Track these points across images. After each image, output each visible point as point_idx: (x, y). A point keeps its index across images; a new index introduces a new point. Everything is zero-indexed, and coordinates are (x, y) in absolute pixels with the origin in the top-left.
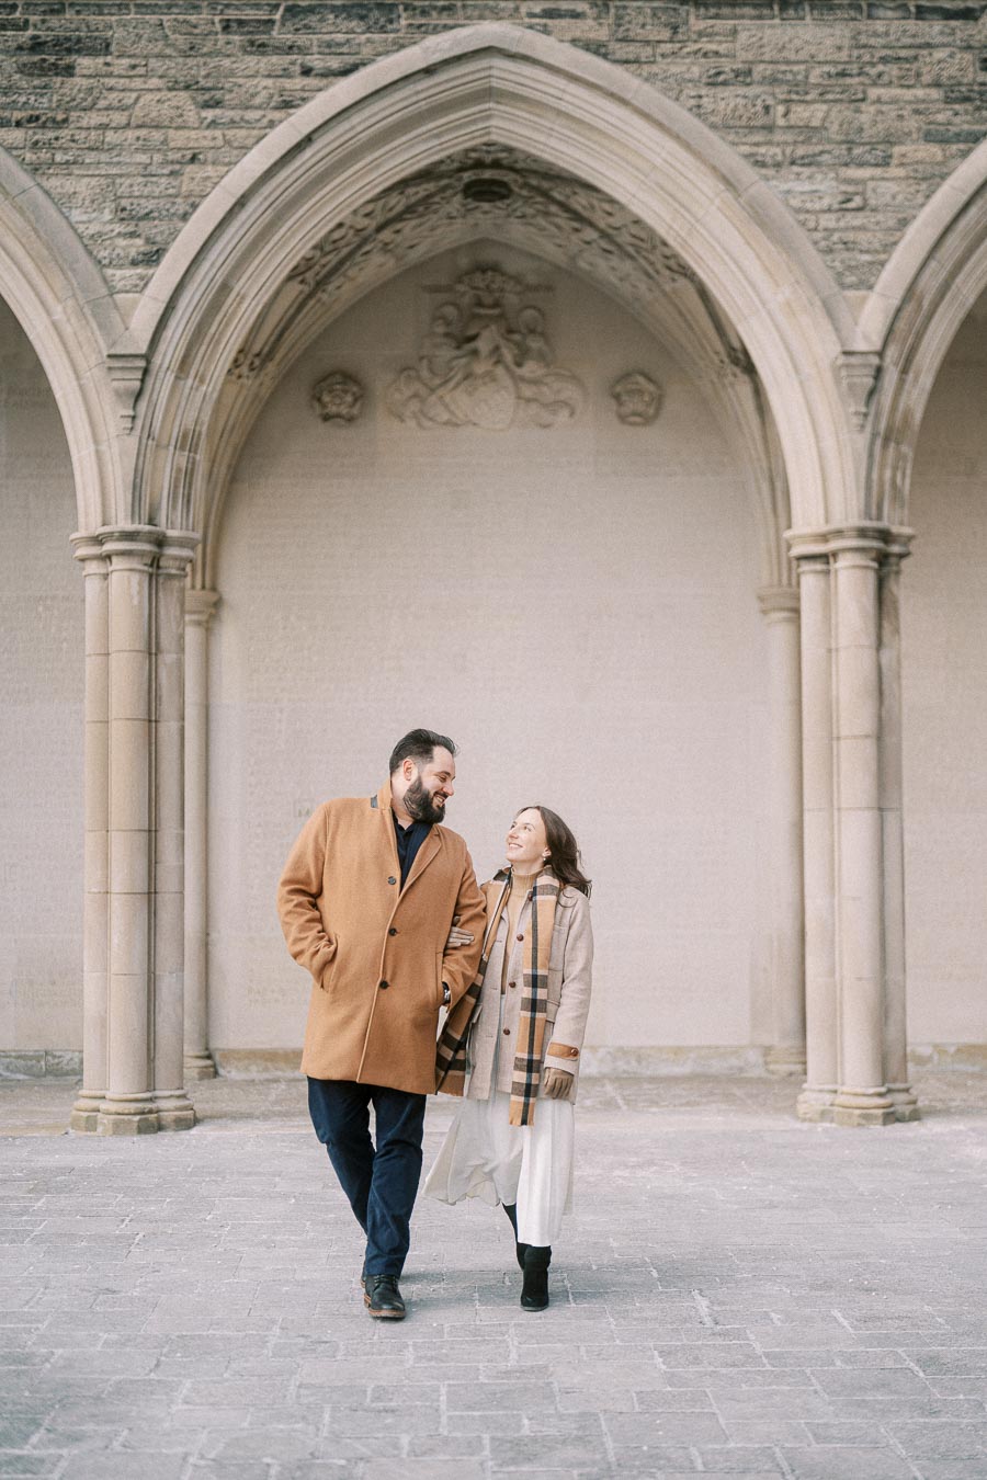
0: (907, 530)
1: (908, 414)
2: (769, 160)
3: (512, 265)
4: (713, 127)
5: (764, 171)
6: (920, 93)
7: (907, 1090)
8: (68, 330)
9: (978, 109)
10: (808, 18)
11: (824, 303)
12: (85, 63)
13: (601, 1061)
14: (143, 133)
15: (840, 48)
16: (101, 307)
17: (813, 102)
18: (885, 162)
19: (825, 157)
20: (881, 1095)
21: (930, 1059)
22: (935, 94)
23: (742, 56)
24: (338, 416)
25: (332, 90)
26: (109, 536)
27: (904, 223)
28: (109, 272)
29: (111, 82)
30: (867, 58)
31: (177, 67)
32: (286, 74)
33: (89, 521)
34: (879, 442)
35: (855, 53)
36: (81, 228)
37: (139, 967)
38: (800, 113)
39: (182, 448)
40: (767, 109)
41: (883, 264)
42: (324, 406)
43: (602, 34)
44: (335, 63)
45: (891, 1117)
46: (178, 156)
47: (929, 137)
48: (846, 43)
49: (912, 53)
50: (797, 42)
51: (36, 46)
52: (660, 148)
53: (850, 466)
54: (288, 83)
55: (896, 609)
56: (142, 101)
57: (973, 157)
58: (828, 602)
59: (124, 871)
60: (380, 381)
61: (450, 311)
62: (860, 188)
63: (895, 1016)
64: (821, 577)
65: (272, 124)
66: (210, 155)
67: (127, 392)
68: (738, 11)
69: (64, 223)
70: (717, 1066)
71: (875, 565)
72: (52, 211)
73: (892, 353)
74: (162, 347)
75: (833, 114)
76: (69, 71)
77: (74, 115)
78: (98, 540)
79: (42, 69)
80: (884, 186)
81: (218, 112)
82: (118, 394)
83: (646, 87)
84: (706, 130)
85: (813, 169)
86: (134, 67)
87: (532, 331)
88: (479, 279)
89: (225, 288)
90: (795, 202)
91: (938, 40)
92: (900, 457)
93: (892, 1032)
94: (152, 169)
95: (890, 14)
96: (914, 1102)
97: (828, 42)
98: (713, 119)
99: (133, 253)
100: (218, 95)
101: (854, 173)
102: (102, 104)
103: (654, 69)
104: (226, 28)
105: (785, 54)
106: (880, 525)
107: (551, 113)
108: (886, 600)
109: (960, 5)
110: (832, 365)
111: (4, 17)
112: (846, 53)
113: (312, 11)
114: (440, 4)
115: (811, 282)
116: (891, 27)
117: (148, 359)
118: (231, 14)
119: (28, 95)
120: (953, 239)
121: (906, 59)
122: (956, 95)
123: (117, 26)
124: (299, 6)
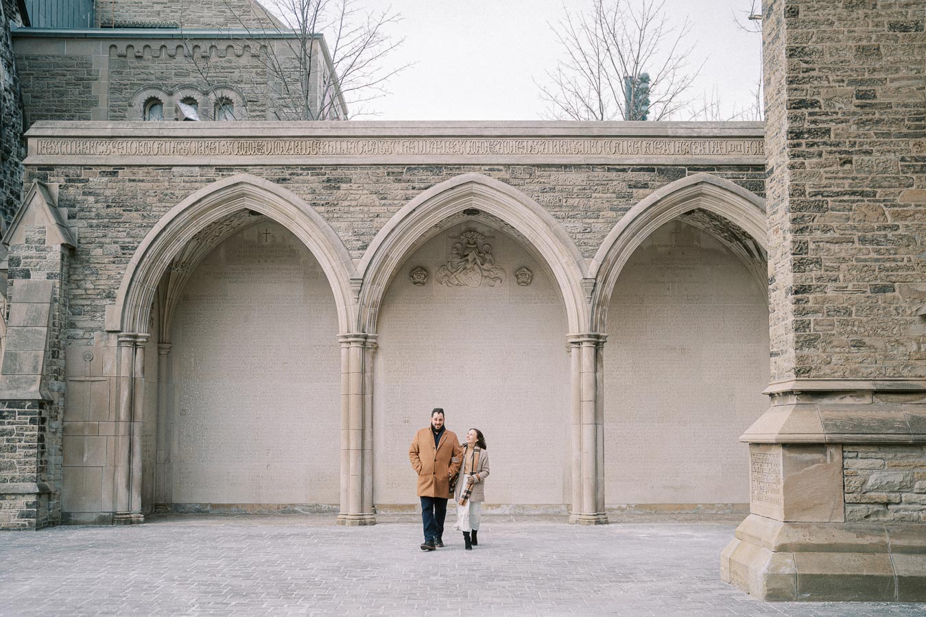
0: (605, 334)
1: (605, 297)
2: (561, 217)
3: (480, 229)
4: (543, 206)
5: (559, 220)
6: (609, 195)
7: (604, 514)
8: (337, 271)
9: (627, 200)
10: (573, 172)
11: (578, 264)
12: (343, 186)
13: (511, 509)
14: (361, 208)
15: (583, 181)
16: (348, 264)
17: (575, 198)
18: (598, 217)
19: (579, 215)
20: (594, 515)
21: (626, 509)
22: (614, 195)
23: (552, 183)
24: (419, 283)
25: (421, 194)
26: (351, 336)
27: (604, 237)
28: (351, 252)
29: (352, 192)
30: (592, 184)
31: (373, 187)
32: (407, 189)
33: (343, 330)
34: (596, 306)
35: (588, 182)
36: (342, 238)
37: (359, 473)
38: (570, 202)
39: (373, 307)
40: (560, 200)
41: (597, 250)
42: (414, 279)
43: (508, 176)
44: (423, 186)
45: (598, 522)
46: (373, 215)
47: (612, 209)
48: (585, 179)
49: (606, 182)
50: (570, 179)
51: (329, 180)
52: (526, 212)
53: (586, 315)
54: (408, 192)
55: (602, 360)
56: (361, 198)
57: (625, 216)
58: (580, 357)
59: (354, 443)
60: (433, 270)
61: (458, 245)
62: (590, 226)
63: (600, 490)
64: (577, 349)
65: (402, 205)
66: (383, 215)
67: (356, 291)
68: (551, 169)
69: (337, 237)
70: (551, 511)
71: (595, 346)
72: (334, 234)
73: (599, 278)
74: (367, 276)
75: (581, 201)
76: (339, 188)
77: (340, 202)
78: (346, 337)
79: (330, 188)
80: (597, 225)
81: (386, 201)
82: (353, 291)
83: (522, 194)
84: (540, 207)
85: (575, 219)
86: (359, 187)
87: (487, 253)
88: (469, 235)
89: (387, 256)
90: (569, 230)
91: (616, 178)
92: (604, 310)
93: (599, 496)
94: (365, 219)
95: (599, 170)
96: (607, 518)
97: (580, 179)
98: (542, 203)
99: (358, 246)
100: (385, 196)
101: (587, 221)
102: (349, 198)
103: (524, 187)
104: (388, 174)
105: (566, 182)
106: (594, 333)
107: (492, 201)
108: (599, 357)
109: (622, 167)
110: (580, 282)
111: (318, 171)
112: (585, 182)
113: (415, 169)
114: (456, 166)
115: (574, 257)
116: (599, 174)
117: (363, 280)
118: (390, 170)
119: (326, 196)
120: (619, 242)
121: (604, 184)
122: (620, 196)
123: (354, 174)
124: (411, 168)
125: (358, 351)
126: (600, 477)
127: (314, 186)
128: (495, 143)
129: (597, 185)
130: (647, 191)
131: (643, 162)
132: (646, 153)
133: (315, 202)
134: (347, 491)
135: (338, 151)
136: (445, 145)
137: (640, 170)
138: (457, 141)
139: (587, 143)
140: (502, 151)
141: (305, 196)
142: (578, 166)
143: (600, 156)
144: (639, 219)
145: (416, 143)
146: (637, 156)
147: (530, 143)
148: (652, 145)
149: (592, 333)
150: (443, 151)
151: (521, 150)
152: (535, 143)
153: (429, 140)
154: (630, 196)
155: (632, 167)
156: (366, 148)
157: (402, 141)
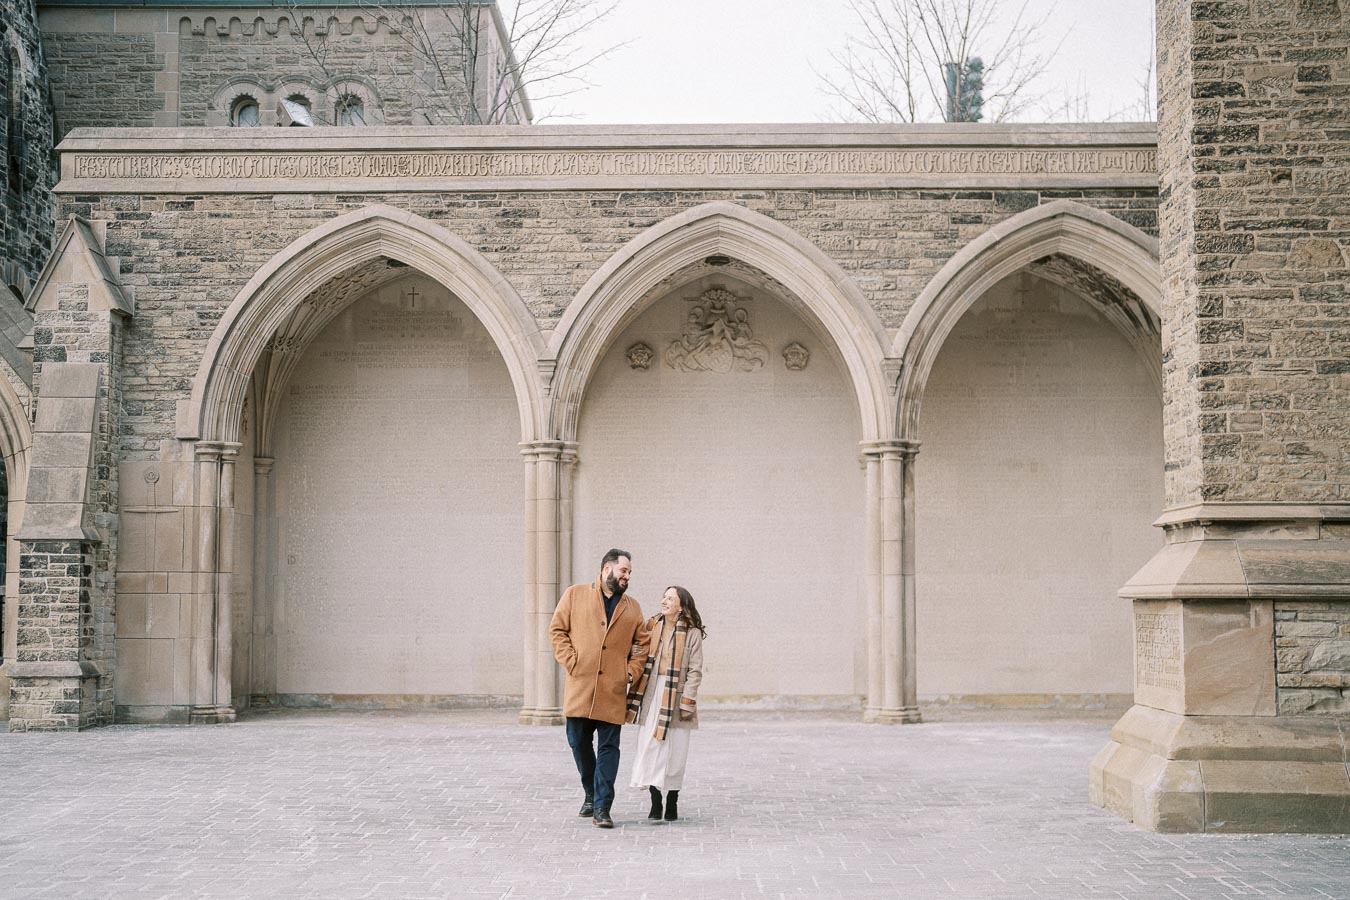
0: (917, 442)
1: (918, 387)
2: (851, 267)
3: (730, 286)
4: (824, 250)
5: (848, 271)
6: (922, 234)
7: (916, 709)
8: (518, 347)
9: (950, 242)
10: (870, 199)
11: (876, 336)
12: (527, 222)
13: (777, 702)
14: (554, 254)
15: (884, 213)
16: (535, 338)
17: (872, 238)
18: (906, 267)
19: (877, 265)
21: (948, 701)
22: (930, 234)
23: (838, 216)
24: (640, 366)
25: (643, 234)
26: (538, 445)
27: (915, 296)
28: (538, 320)
29: (540, 230)
30: (897, 218)
31: (571, 224)
32: (622, 226)
33: (527, 436)
34: (903, 400)
35: (892, 215)
36: (525, 300)
38: (865, 244)
39: (572, 401)
40: (850, 242)
41: (905, 316)
42: (633, 361)
43: (772, 207)
44: (645, 221)
45: (906, 721)
46: (571, 265)
47: (927, 255)
48: (888, 210)
49: (920, 215)
50: (864, 210)
51: (505, 214)
53: (888, 413)
54: (623, 230)
55: (912, 479)
56: (554, 240)
57: (947, 264)
58: (879, 475)
59: (545, 604)
60: (662, 347)
61: (699, 311)
62: (894, 280)
63: (910, 673)
64: (876, 464)
65: (615, 250)
66: (586, 265)
68: (836, 195)
69: (517, 297)
70: (836, 705)
71: (901, 459)
72: (513, 292)
73: (908, 358)
74: (563, 355)
75: (881, 244)
76: (520, 225)
77: (522, 246)
78: (532, 446)
79: (507, 225)
80: (905, 279)
81: (590, 244)
82: (542, 378)
83: (793, 232)
84: (820, 251)
85: (871, 270)
86: (551, 223)
87: (741, 321)
89: (592, 325)
90: (863, 287)
91: (932, 209)
92: (914, 406)
93: (909, 682)
94: (559, 271)
95: (908, 196)
96: (920, 715)
97: (879, 210)
98: (824, 247)
99: (550, 311)
100: (590, 236)
101: (891, 272)
102: (536, 241)
103: (796, 223)
104: (594, 205)
105: (858, 215)
106: (903, 440)
107: (747, 242)
108: (907, 475)
109: (942, 192)
110: (880, 364)
111: (489, 200)
112: (887, 215)
113: (634, 196)
114: (695, 192)
115: (870, 325)
116: (909, 202)
118: (596, 198)
119: (501, 237)
120: (938, 304)
121: (916, 218)
122: (939, 235)
123: (543, 204)
124: (628, 194)
125: (550, 467)
126: (909, 655)
127: (482, 222)
128: (753, 157)
129: (906, 218)
130: (980, 227)
131: (974, 184)
132: (978, 171)
133: (485, 245)
134: (534, 675)
135: (520, 170)
136: (678, 159)
137: (970, 196)
138: (696, 155)
139: (891, 155)
140: (763, 168)
141: (470, 237)
142: (877, 191)
143: (909, 175)
144: (968, 270)
145: (635, 157)
146: (965, 175)
147: (805, 156)
148: (987, 158)
149: (897, 440)
150: (675, 170)
151: (791, 167)
152: (813, 157)
153: (653, 155)
154: (955, 235)
155: (957, 192)
156: (560, 166)
157: (613, 154)
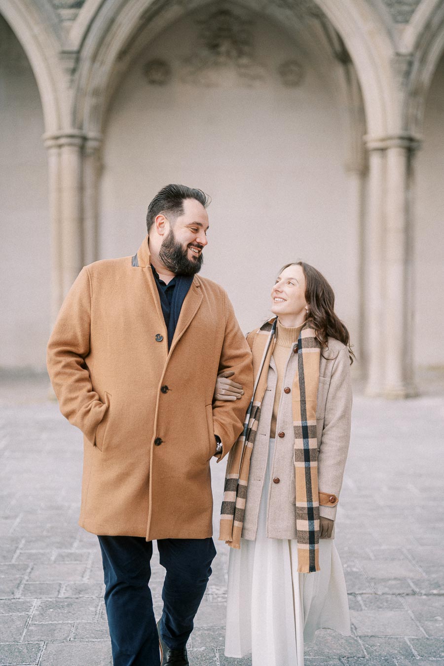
0: (421, 138)
1: (422, 83)
8: (41, 39)
11: (388, 31)
20: (403, 386)
24: (157, 81)
26: (62, 136)
28: (59, 11)
33: (52, 128)
34: (410, 96)
39: (95, 95)
41: (414, 12)
53: (396, 108)
58: (384, 169)
61: (207, 32)
67: (69, 68)
71: (406, 153)
73: (416, 55)
78: (57, 138)
82: (65, 69)
87: (245, 42)
88: (221, 18)
89: (113, 20)
92: (417, 103)
96: (417, 389)
108: (411, 169)
110: (390, 60)
115: (383, 21)
117: (79, 52)
125: (74, 159)
126: (410, 335)
149: (404, 134)
